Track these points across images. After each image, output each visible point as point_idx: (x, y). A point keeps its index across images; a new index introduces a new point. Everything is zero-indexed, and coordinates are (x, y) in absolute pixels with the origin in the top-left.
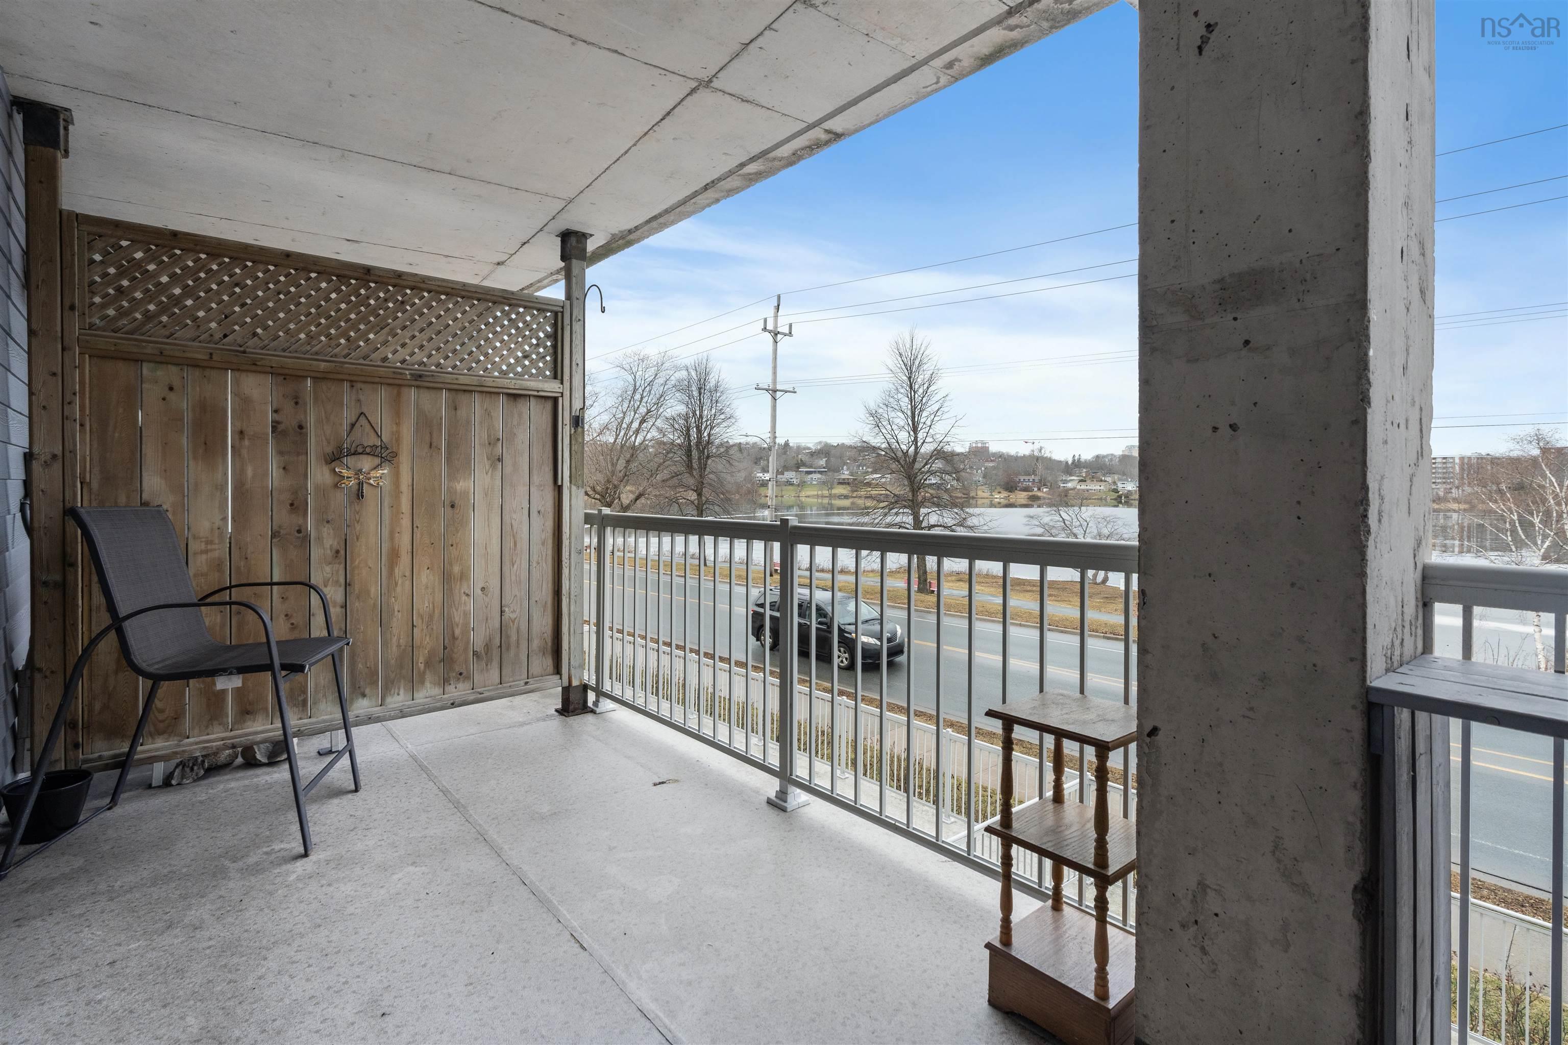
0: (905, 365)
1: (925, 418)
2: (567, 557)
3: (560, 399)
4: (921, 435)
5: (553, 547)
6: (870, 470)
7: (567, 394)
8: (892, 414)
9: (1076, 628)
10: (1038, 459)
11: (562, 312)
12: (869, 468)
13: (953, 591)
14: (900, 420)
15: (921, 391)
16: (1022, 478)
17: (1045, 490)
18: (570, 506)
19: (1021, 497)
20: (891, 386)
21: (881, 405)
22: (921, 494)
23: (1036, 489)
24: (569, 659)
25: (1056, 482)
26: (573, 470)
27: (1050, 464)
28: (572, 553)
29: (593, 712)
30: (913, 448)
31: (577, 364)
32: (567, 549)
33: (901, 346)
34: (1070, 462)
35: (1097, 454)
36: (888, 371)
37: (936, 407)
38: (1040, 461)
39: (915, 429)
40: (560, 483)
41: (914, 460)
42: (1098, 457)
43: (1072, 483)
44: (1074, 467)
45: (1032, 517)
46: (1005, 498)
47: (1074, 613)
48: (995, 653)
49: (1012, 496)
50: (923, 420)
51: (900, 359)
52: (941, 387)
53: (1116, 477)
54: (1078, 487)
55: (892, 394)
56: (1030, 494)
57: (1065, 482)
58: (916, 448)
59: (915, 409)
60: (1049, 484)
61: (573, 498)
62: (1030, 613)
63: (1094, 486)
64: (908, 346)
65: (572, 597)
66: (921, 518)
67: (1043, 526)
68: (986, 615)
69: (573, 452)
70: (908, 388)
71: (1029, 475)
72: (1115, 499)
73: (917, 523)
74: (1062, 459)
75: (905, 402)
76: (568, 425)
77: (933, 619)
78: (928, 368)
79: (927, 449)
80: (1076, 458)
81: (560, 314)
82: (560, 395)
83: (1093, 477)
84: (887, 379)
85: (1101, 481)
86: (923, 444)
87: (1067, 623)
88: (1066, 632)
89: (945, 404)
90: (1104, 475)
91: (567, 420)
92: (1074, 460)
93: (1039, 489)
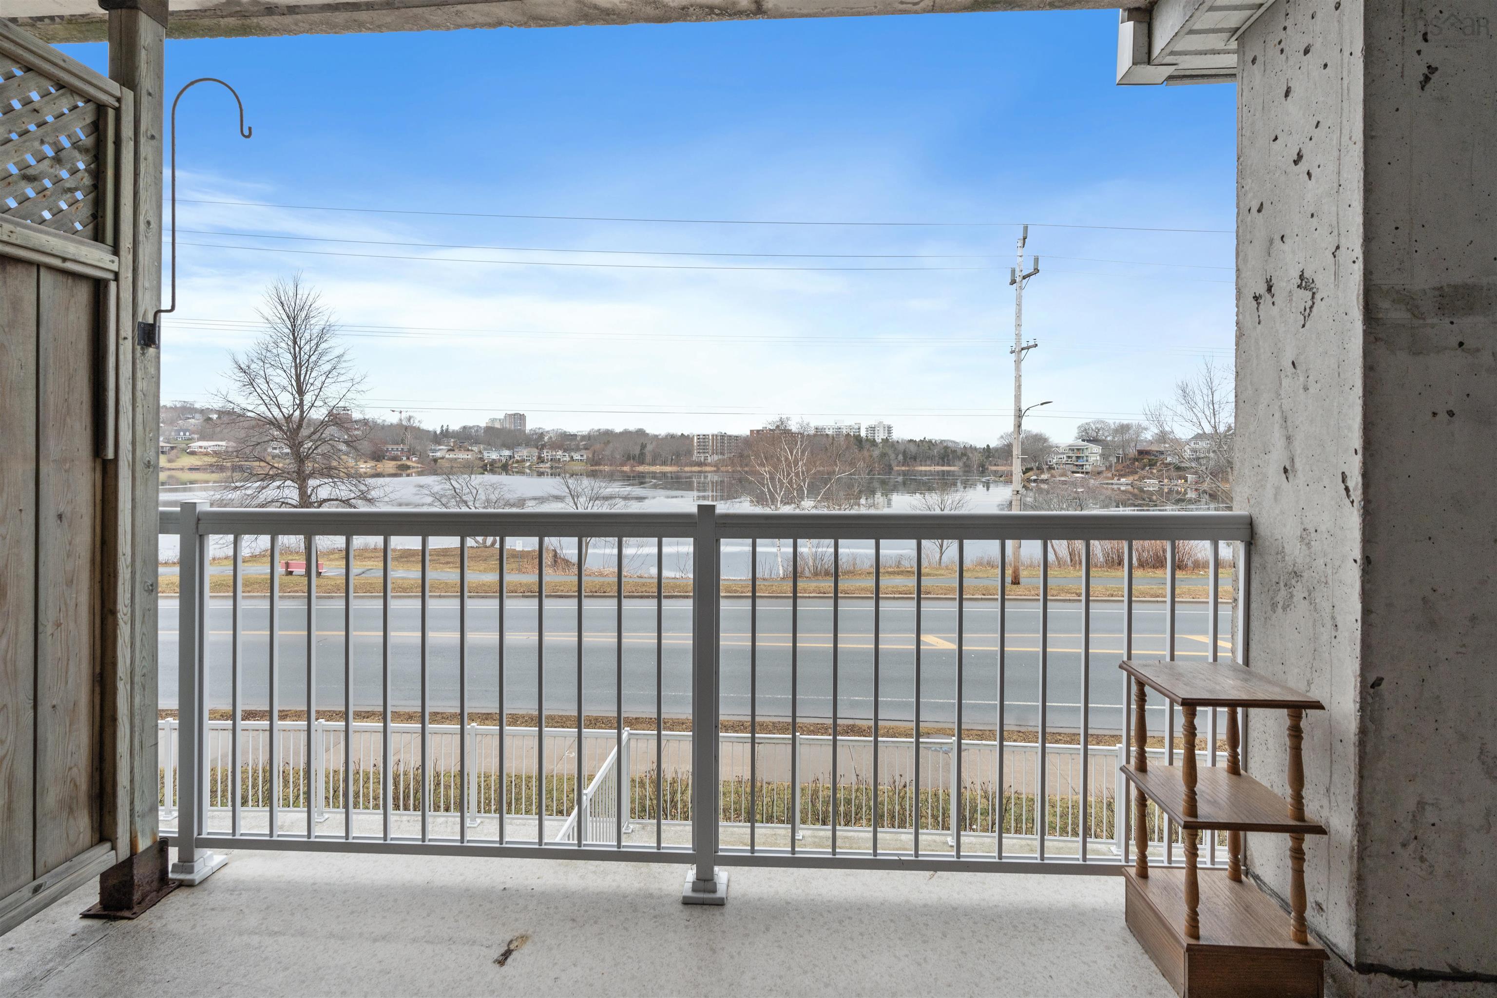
0: (288, 317)
1: (315, 378)
2: (128, 602)
3: (113, 286)
4: (308, 398)
5: (92, 587)
6: (196, 436)
7: (126, 276)
8: (270, 371)
9: (496, 592)
10: (406, 428)
11: (118, 111)
12: (193, 433)
13: (333, 570)
14: (281, 379)
15: (307, 347)
16: (390, 447)
17: (414, 459)
18: (133, 500)
19: (389, 466)
20: (268, 338)
21: (255, 360)
22: (309, 466)
23: (404, 458)
24: (132, 803)
25: (426, 451)
26: (139, 428)
27: (420, 433)
28: (137, 594)
29: (182, 884)
30: (297, 413)
31: (149, 223)
32: (128, 587)
33: (282, 292)
34: (438, 432)
35: (464, 425)
36: (263, 320)
37: (327, 367)
38: (409, 430)
39: (301, 392)
40: (110, 455)
41: (300, 426)
42: (465, 428)
43: (441, 452)
44: (445, 435)
45: (422, 487)
46: (372, 467)
47: (492, 577)
48: (413, 630)
49: (380, 465)
50: (311, 381)
51: (280, 308)
52: (335, 345)
53: (482, 447)
54: (447, 456)
55: (270, 348)
56: (399, 463)
57: (435, 451)
58: (302, 412)
59: (301, 367)
60: (418, 454)
61: (138, 483)
62: (446, 583)
63: (462, 456)
64: (291, 294)
65: (137, 679)
66: (309, 492)
67: (433, 495)
68: (400, 592)
69: (139, 394)
70: (290, 343)
71: (398, 444)
72: (482, 467)
73: (305, 499)
74: (431, 429)
75: (287, 359)
76: (129, 341)
77: (341, 604)
78: (317, 324)
79: (318, 414)
80: (444, 428)
81: (111, 113)
82: (110, 276)
83: (461, 447)
84: (262, 329)
85: (468, 450)
86: (311, 407)
87: (486, 588)
88: (486, 597)
89: (340, 366)
90: (471, 445)
91: (127, 329)
92: (442, 430)
93: (408, 458)
